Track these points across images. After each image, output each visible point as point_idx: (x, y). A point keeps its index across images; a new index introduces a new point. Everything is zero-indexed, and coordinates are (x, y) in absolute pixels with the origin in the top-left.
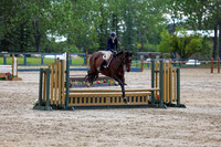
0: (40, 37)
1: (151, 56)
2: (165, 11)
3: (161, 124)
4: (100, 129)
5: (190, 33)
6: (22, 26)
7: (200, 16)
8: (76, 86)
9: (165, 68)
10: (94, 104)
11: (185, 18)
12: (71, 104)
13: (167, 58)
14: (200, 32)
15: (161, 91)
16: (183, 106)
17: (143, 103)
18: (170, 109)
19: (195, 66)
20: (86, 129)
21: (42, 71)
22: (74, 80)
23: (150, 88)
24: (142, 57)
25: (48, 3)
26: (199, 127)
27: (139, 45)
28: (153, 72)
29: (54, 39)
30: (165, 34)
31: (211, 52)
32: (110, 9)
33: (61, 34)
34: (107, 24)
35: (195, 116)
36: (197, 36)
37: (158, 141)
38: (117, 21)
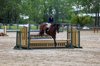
0: (16, 17)
1: (67, 25)
2: (73, 5)
3: (72, 55)
4: (44, 58)
5: (84, 15)
6: (8, 12)
7: (89, 7)
8: (33, 39)
9: (73, 31)
10: (41, 47)
11: (82, 8)
12: (31, 47)
13: (74, 26)
14: (89, 14)
15: (71, 41)
16: (81, 48)
17: (63, 46)
18: (76, 49)
19: (87, 30)
20: (37, 58)
21: (18, 32)
22: (32, 36)
23: (66, 39)
24: (63, 26)
25: (20, 1)
26: (89, 57)
27: (62, 20)
28: (68, 32)
29: (23, 18)
30: (73, 15)
31: (94, 23)
32: (48, 4)
33: (26, 15)
34: (47, 11)
35: (87, 52)
36: (88, 16)
37: (70, 63)
38: (52, 9)
